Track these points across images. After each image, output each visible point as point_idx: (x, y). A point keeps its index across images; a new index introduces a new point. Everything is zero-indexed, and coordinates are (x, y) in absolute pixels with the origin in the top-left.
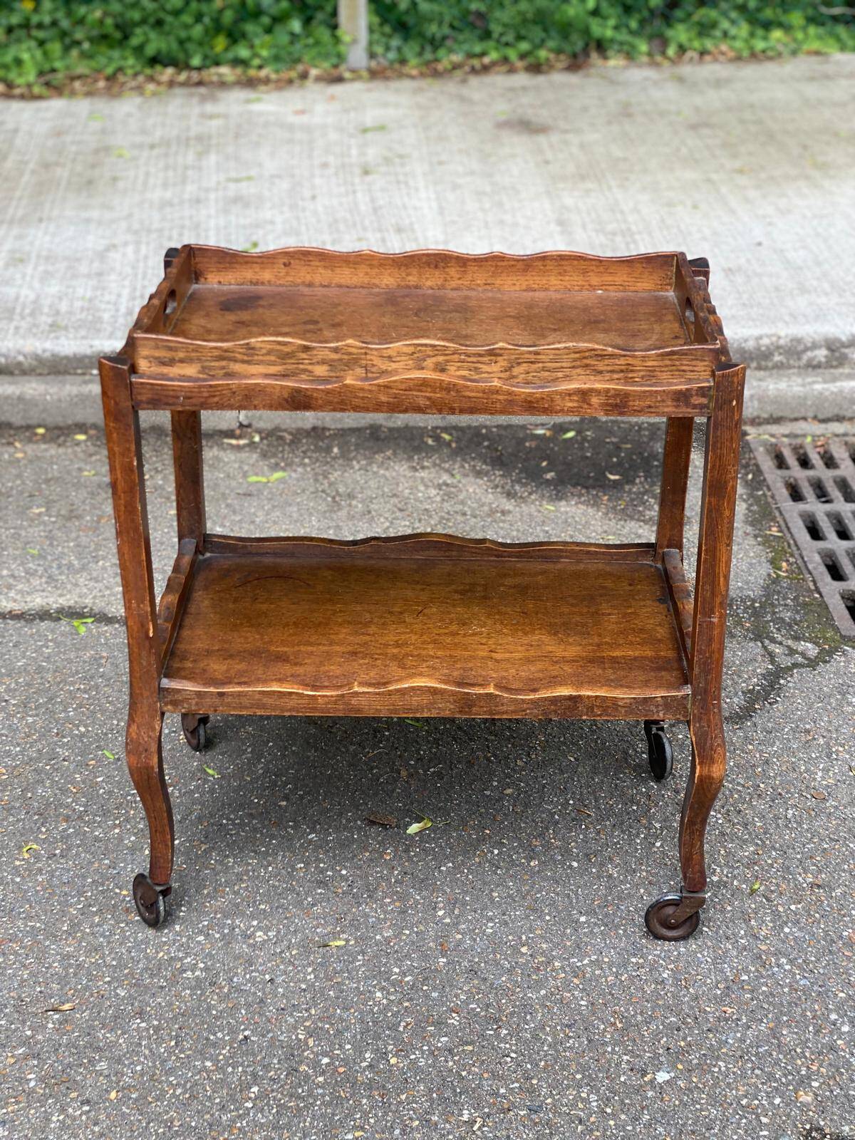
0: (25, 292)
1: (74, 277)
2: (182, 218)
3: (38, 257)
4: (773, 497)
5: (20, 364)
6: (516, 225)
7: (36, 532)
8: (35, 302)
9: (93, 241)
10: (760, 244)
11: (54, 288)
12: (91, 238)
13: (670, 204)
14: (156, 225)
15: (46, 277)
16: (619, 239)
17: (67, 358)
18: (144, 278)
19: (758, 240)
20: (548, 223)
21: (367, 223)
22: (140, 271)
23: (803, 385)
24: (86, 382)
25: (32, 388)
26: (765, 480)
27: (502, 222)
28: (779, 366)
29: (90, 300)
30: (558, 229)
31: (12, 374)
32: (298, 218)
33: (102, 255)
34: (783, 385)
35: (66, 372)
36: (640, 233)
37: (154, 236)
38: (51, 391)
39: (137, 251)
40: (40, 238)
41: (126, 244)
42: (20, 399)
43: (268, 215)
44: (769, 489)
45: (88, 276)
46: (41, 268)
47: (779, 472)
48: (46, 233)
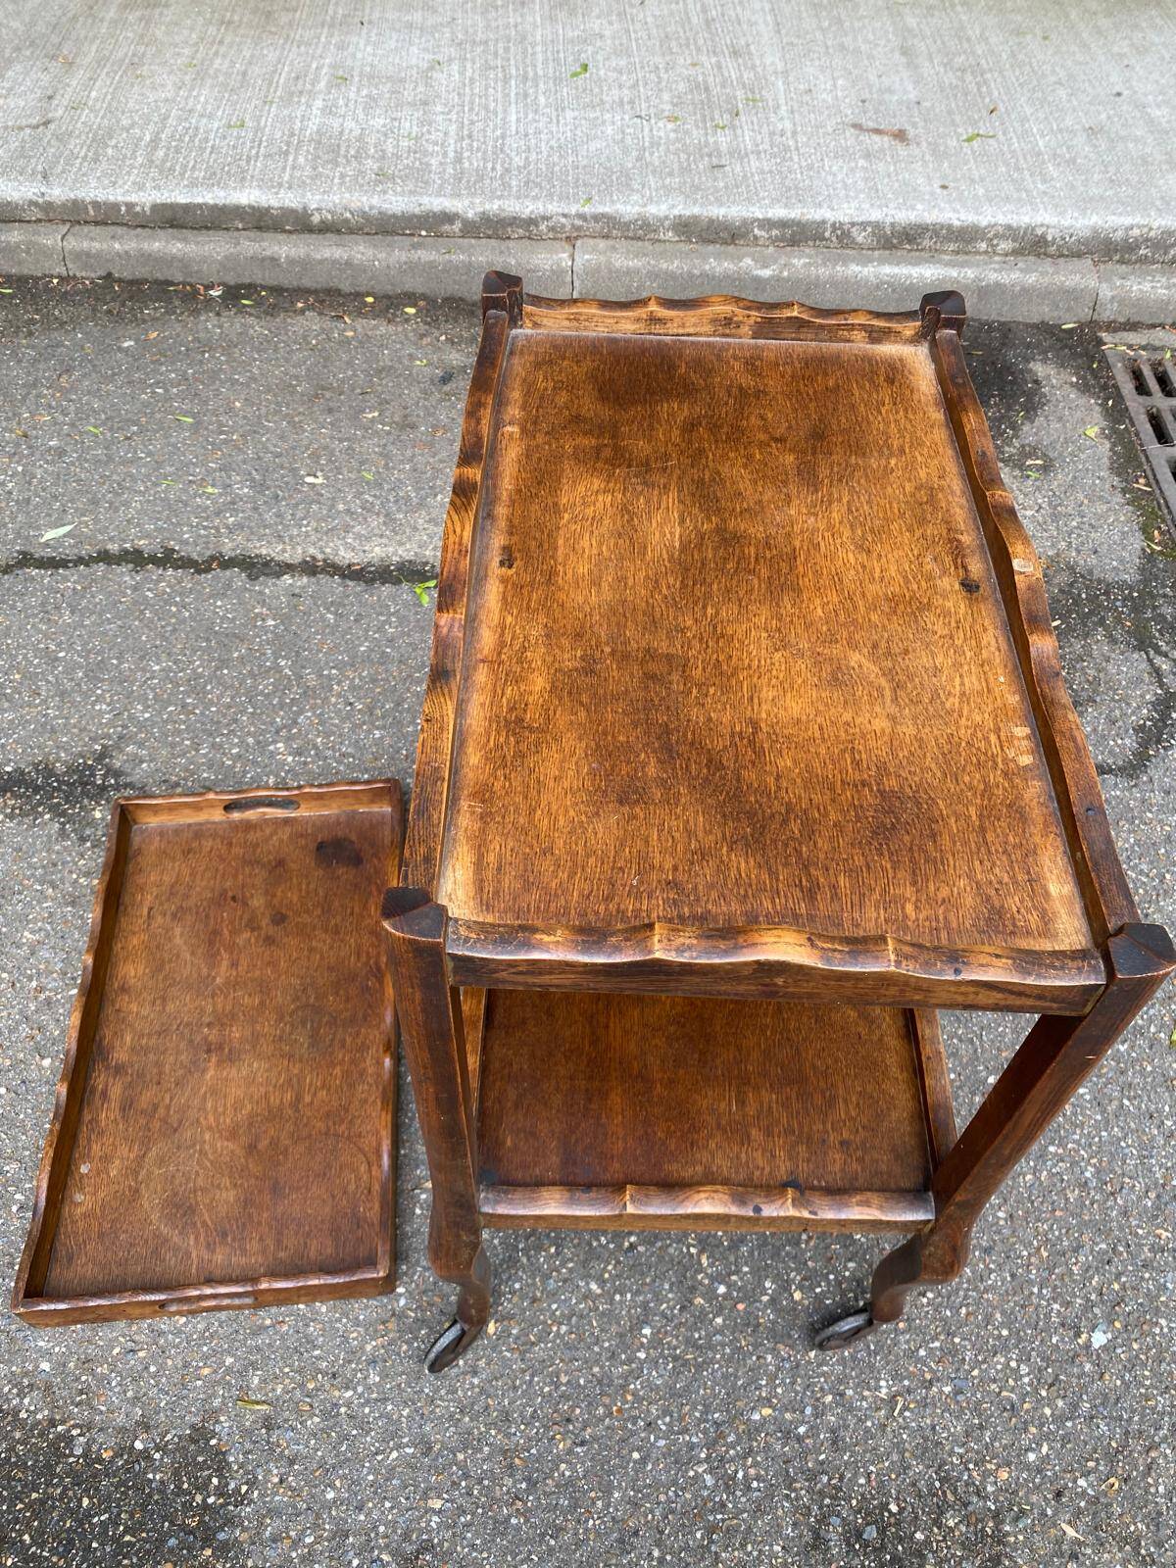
0: (350, 124)
1: (399, 106)
2: (507, 26)
3: (361, 75)
4: (1137, 434)
5: (347, 221)
6: (857, 51)
7: (370, 447)
8: (360, 139)
9: (416, 56)
10: (1119, 94)
11: (378, 122)
12: (414, 50)
13: (1018, 32)
14: (480, 36)
15: (371, 102)
16: (969, 78)
17: (394, 216)
18: (471, 110)
19: (1117, 89)
20: (892, 51)
21: (701, 42)
22: (467, 99)
23: (1168, 288)
24: (414, 247)
25: (361, 252)
26: (1127, 409)
27: (842, 47)
28: (1143, 260)
29: (417, 138)
30: (904, 60)
31: (338, 232)
32: (628, 31)
33: (426, 75)
34: (1147, 286)
35: (394, 233)
36: (991, 70)
37: (479, 49)
38: (379, 256)
39: (462, 73)
40: (363, 50)
41: (450, 60)
42: (348, 263)
43: (596, 25)
44: (1133, 425)
45: (412, 104)
46: (364, 92)
47: (1141, 399)
48: (368, 42)
